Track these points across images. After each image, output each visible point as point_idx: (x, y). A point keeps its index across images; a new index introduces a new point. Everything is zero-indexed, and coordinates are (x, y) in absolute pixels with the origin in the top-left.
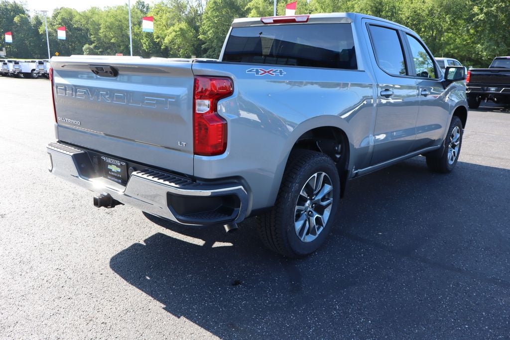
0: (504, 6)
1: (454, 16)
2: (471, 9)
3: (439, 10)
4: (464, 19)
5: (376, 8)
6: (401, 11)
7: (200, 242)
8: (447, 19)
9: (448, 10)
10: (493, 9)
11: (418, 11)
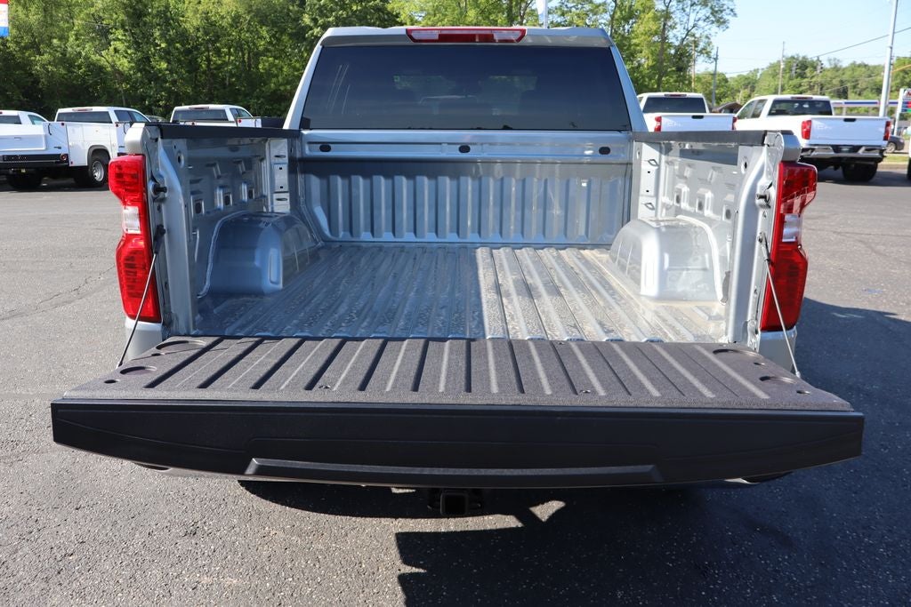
0: (345, 16)
1: (275, 29)
2: (299, 19)
3: (248, 18)
4: (289, 34)
5: (133, 8)
6: (183, 16)
7: (511, 522)
8: (265, 34)
9: (263, 18)
10: (331, 19)
11: (213, 18)
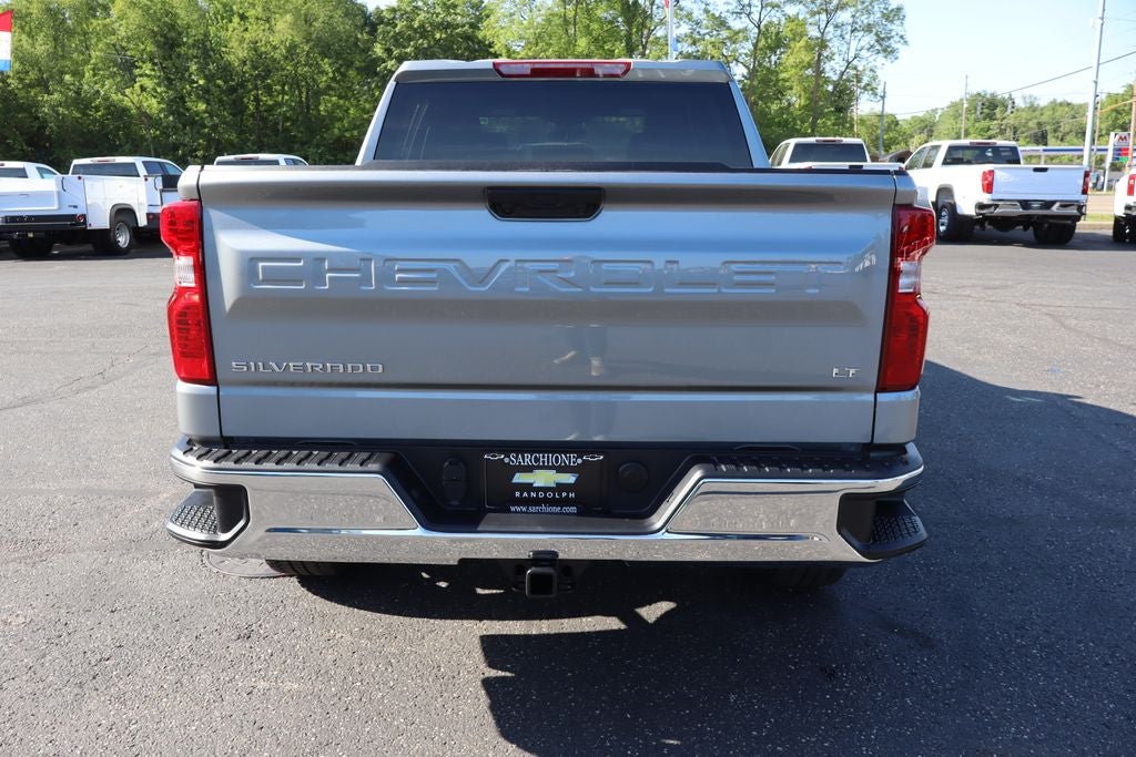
0: (426, 46)
1: (340, 62)
2: (369, 49)
3: (306, 48)
4: (357, 69)
5: (165, 36)
6: (226, 47)
7: (612, 623)
8: (327, 68)
9: (324, 48)
10: (408, 50)
11: (263, 49)
